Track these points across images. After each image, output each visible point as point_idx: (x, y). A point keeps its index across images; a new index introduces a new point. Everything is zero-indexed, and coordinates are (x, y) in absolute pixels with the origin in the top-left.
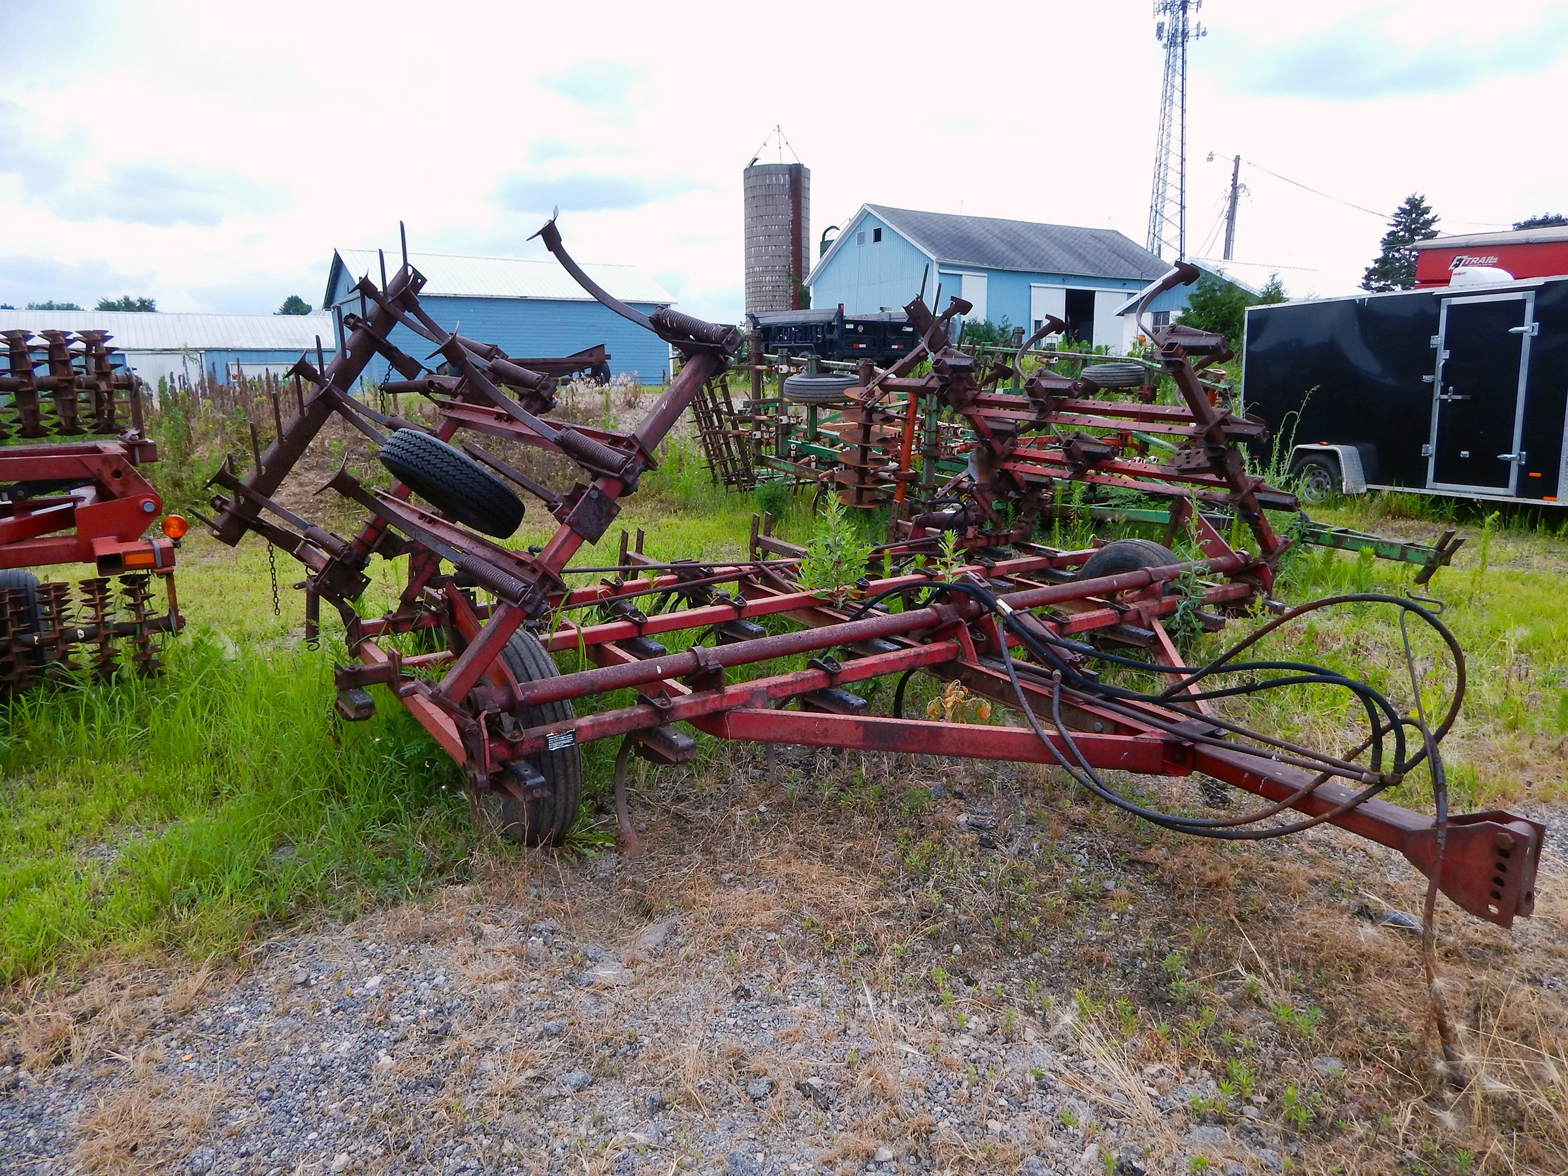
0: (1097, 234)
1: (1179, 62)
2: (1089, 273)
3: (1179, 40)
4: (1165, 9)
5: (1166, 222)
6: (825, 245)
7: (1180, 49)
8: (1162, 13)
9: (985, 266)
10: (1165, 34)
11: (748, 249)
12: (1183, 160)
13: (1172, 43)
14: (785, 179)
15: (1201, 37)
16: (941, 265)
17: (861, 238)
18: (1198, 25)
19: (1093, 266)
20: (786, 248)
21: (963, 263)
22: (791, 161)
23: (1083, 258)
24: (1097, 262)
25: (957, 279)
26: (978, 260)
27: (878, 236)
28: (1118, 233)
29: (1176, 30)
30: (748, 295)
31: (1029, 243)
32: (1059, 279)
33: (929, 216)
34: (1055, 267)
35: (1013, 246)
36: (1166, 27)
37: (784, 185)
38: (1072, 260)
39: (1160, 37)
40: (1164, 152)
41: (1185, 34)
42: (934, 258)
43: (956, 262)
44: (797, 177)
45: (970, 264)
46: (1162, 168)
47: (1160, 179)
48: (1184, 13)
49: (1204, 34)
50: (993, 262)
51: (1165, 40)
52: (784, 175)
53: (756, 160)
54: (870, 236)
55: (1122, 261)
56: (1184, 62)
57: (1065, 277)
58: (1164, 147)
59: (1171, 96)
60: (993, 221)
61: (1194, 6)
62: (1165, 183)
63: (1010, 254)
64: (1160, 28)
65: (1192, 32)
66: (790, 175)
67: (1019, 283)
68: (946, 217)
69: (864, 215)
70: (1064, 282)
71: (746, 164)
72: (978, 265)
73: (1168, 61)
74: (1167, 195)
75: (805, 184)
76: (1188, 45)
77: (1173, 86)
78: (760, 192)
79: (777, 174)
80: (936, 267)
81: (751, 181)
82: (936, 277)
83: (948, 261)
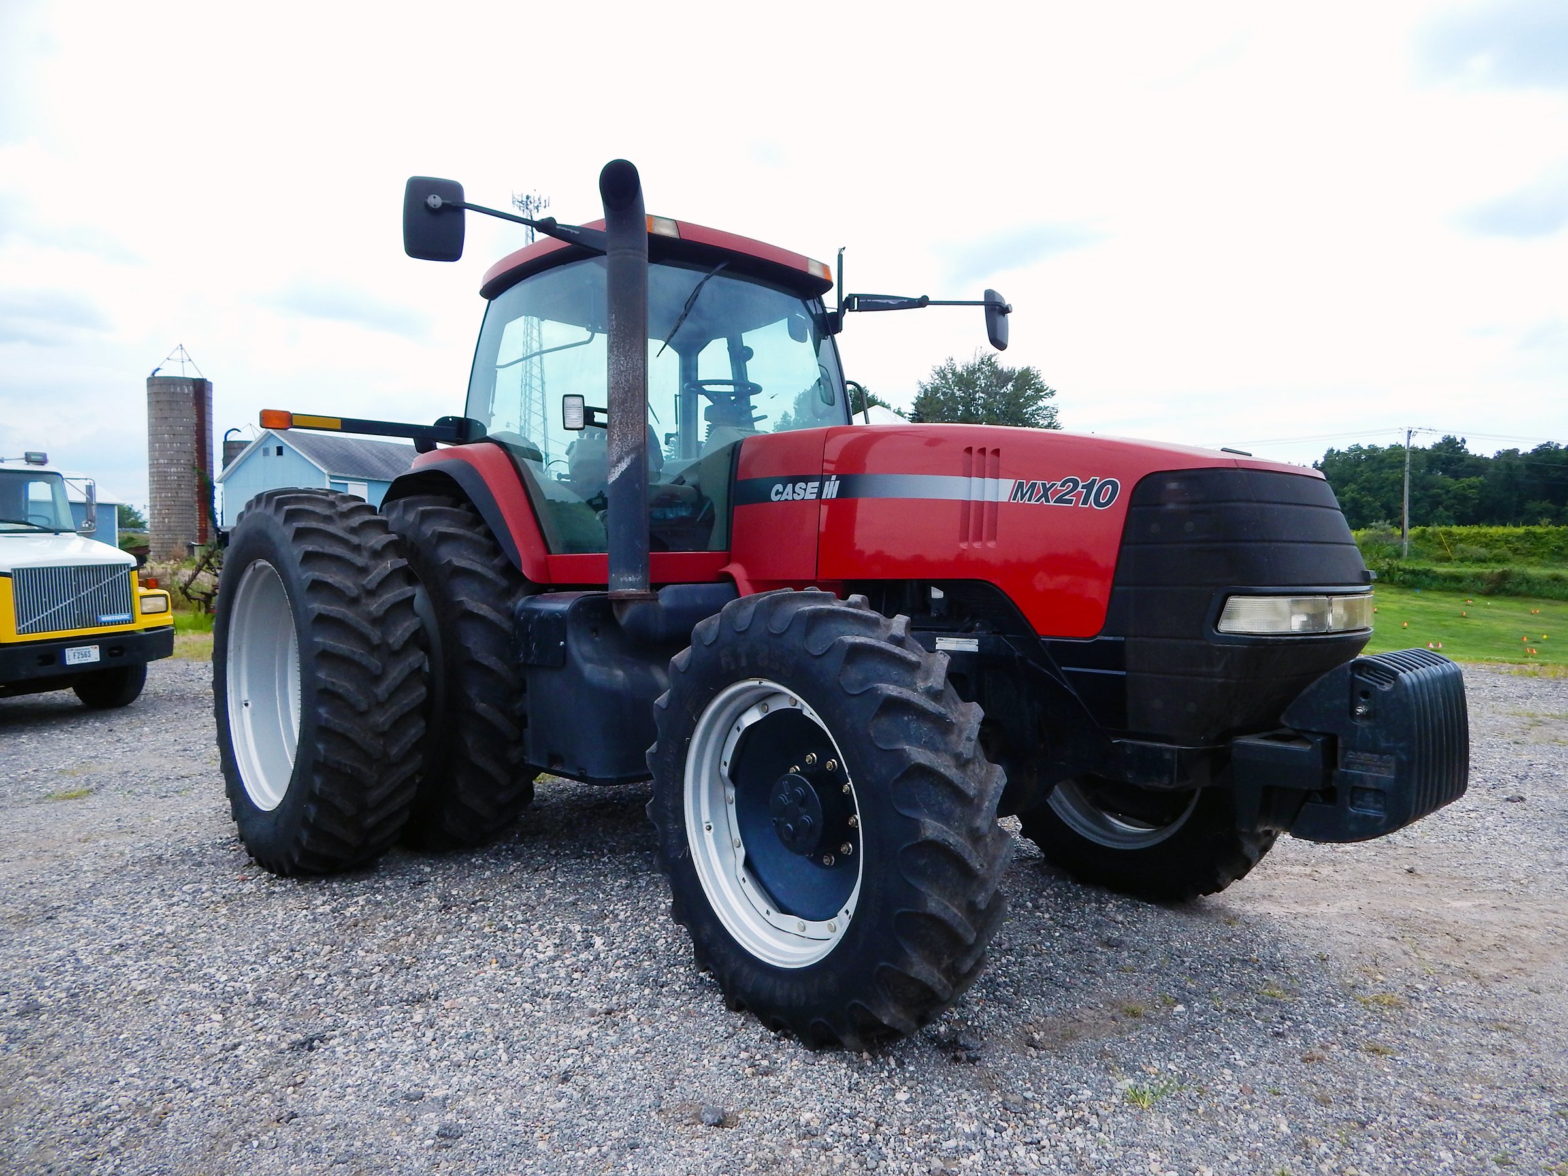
6: (232, 449)
9: (365, 478)
14: (189, 390)
16: (331, 477)
17: (266, 452)
20: (191, 445)
21: (348, 475)
22: (196, 375)
25: (344, 487)
26: (359, 474)
27: (280, 451)
31: (399, 461)
37: (188, 394)
42: (326, 472)
43: (342, 475)
44: (200, 390)
45: (354, 476)
50: (370, 475)
52: (188, 387)
53: (158, 370)
54: (274, 451)
63: (383, 469)
66: (194, 386)
69: (268, 435)
71: (149, 375)
72: (359, 477)
75: (207, 394)
78: (163, 398)
79: (181, 385)
80: (327, 478)
81: (155, 389)
82: (328, 484)
83: (337, 474)
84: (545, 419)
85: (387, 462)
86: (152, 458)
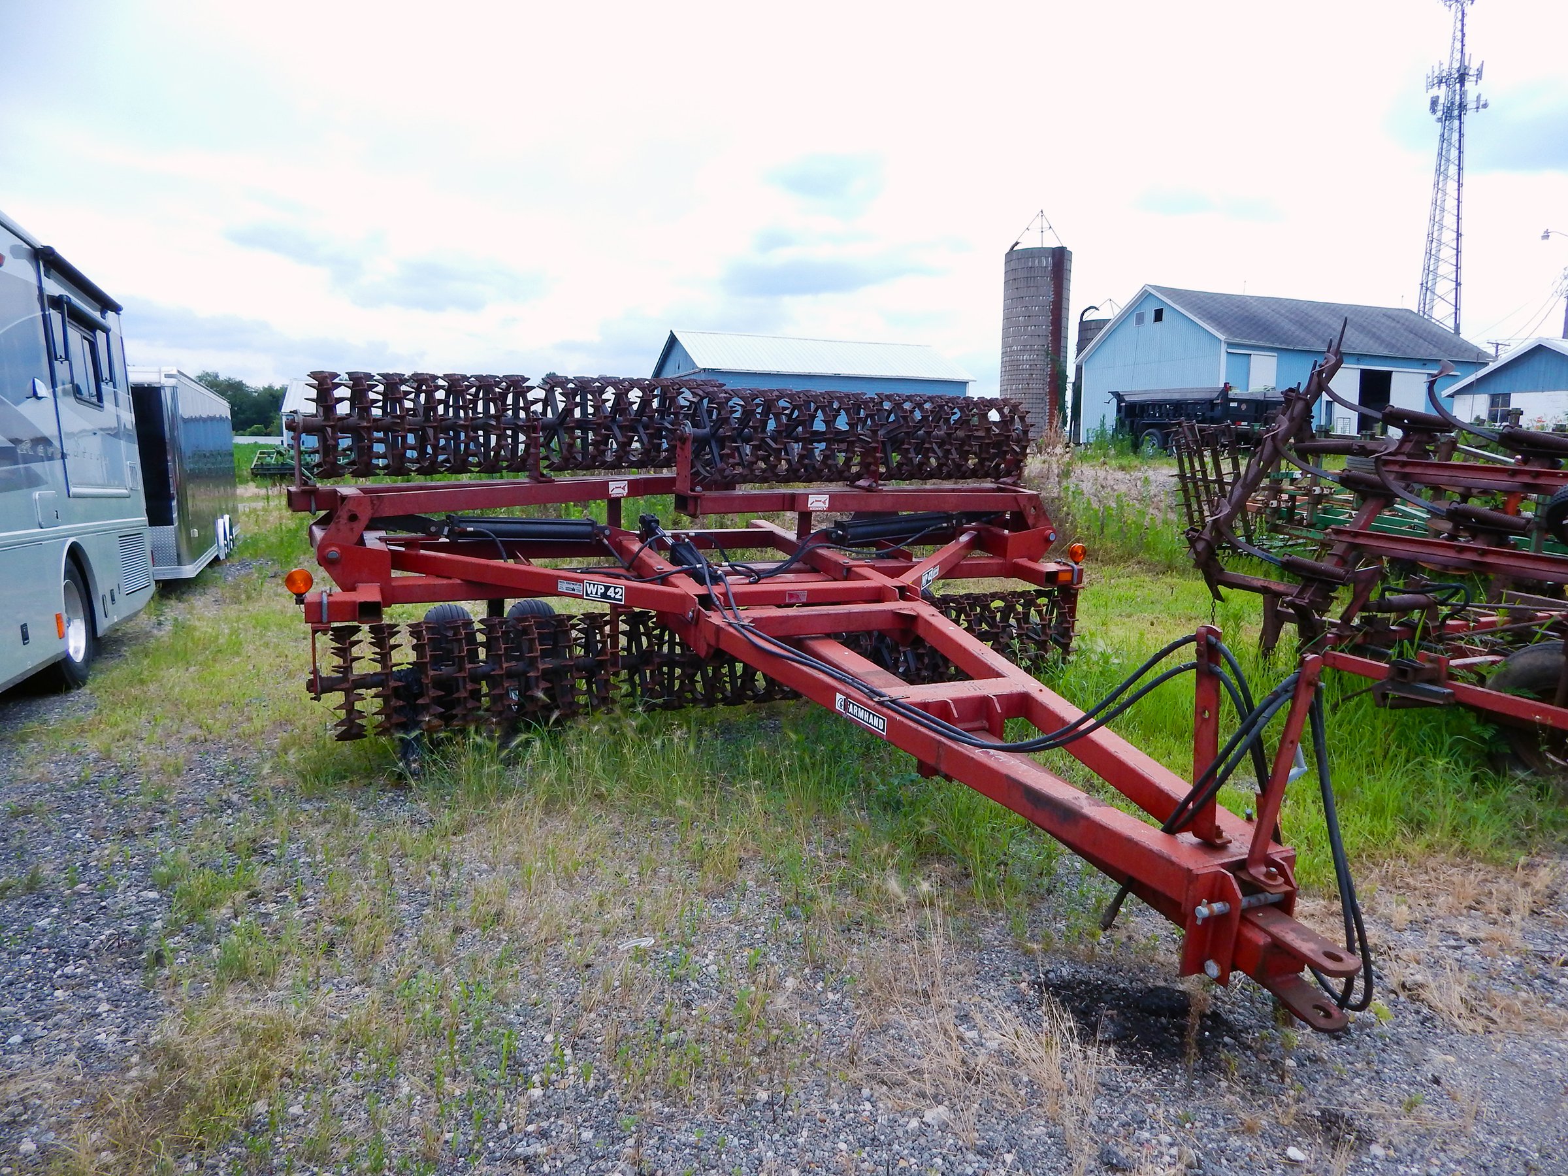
0: (1389, 313)
1: (1456, 136)
2: (1386, 353)
3: (1456, 113)
4: (1440, 82)
5: (1437, 300)
6: (1088, 329)
7: (1456, 123)
8: (1436, 87)
9: (1277, 346)
10: (1440, 107)
11: (1005, 329)
12: (1459, 235)
13: (1448, 115)
14: (1047, 262)
15: (1481, 110)
16: (1230, 345)
17: (1140, 319)
18: (1478, 97)
19: (1390, 346)
20: (1046, 328)
21: (1253, 342)
22: (1055, 244)
23: (1378, 338)
24: (1394, 341)
25: (1246, 358)
26: (1268, 340)
27: (1159, 316)
28: (1411, 312)
29: (1453, 103)
30: (1004, 373)
31: (1319, 323)
32: (1354, 359)
33: (1213, 297)
36: (1441, 101)
37: (1046, 266)
38: (1367, 339)
39: (1434, 111)
40: (1436, 228)
41: (1462, 107)
42: (1222, 337)
43: (1246, 342)
44: (1059, 259)
45: (1261, 343)
46: (1434, 244)
47: (1432, 255)
48: (1462, 85)
49: (1485, 106)
50: (1284, 342)
51: (1439, 114)
52: (1047, 258)
53: (1017, 243)
54: (1151, 316)
55: (1421, 341)
56: (1461, 135)
57: (1360, 357)
58: (1436, 222)
59: (1446, 169)
60: (1278, 301)
61: (1474, 78)
62: (1438, 259)
63: (1302, 334)
64: (1434, 103)
65: (1471, 105)
66: (1052, 258)
68: (1229, 297)
69: (1145, 296)
70: (1358, 361)
71: (1008, 250)
72: (1268, 345)
73: (1442, 135)
74: (1440, 272)
75: (1066, 265)
76: (1465, 118)
77: (1448, 160)
78: (1021, 274)
79: (1040, 258)
80: (1224, 347)
81: (1013, 265)
82: (1224, 356)
83: (1237, 340)
84: (1458, 284)
85: (1302, 325)
86: (1005, 345)
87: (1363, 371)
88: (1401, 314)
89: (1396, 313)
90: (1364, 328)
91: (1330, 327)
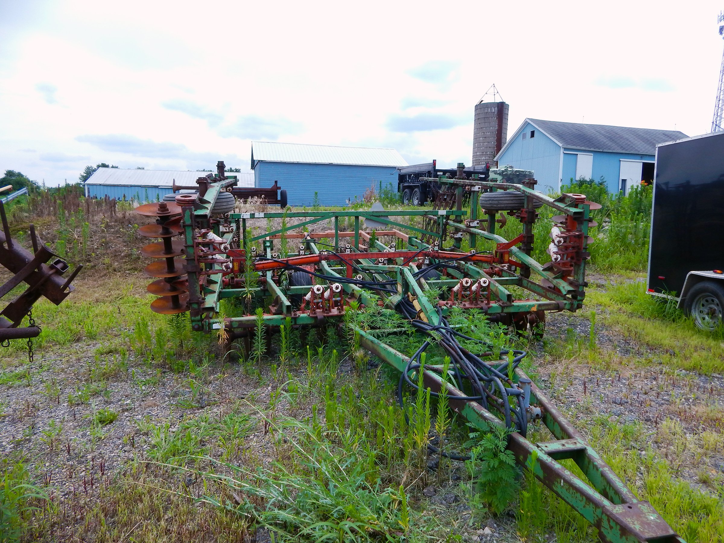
0: (666, 133)
9: (592, 149)
11: (474, 144)
14: (495, 110)
16: (565, 149)
17: (524, 136)
20: (494, 143)
21: (578, 148)
25: (575, 156)
26: (588, 146)
27: (532, 135)
28: (680, 133)
31: (621, 137)
32: (639, 157)
33: (564, 124)
34: (636, 150)
35: (611, 139)
37: (494, 112)
40: (721, 93)
42: (561, 145)
43: (574, 147)
44: (501, 108)
45: (583, 148)
50: (597, 147)
52: (494, 108)
53: (482, 101)
54: (529, 134)
57: (642, 156)
58: (722, 91)
60: (602, 127)
63: (609, 143)
66: (498, 107)
67: (613, 160)
68: (573, 125)
69: (526, 124)
70: (641, 158)
71: (477, 104)
72: (587, 149)
75: (505, 112)
78: (482, 116)
79: (492, 108)
80: (562, 150)
81: (478, 112)
82: (562, 155)
83: (569, 147)
87: (644, 164)
88: (674, 134)
89: (670, 133)
90: (648, 141)
91: (628, 140)
